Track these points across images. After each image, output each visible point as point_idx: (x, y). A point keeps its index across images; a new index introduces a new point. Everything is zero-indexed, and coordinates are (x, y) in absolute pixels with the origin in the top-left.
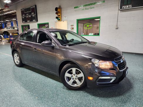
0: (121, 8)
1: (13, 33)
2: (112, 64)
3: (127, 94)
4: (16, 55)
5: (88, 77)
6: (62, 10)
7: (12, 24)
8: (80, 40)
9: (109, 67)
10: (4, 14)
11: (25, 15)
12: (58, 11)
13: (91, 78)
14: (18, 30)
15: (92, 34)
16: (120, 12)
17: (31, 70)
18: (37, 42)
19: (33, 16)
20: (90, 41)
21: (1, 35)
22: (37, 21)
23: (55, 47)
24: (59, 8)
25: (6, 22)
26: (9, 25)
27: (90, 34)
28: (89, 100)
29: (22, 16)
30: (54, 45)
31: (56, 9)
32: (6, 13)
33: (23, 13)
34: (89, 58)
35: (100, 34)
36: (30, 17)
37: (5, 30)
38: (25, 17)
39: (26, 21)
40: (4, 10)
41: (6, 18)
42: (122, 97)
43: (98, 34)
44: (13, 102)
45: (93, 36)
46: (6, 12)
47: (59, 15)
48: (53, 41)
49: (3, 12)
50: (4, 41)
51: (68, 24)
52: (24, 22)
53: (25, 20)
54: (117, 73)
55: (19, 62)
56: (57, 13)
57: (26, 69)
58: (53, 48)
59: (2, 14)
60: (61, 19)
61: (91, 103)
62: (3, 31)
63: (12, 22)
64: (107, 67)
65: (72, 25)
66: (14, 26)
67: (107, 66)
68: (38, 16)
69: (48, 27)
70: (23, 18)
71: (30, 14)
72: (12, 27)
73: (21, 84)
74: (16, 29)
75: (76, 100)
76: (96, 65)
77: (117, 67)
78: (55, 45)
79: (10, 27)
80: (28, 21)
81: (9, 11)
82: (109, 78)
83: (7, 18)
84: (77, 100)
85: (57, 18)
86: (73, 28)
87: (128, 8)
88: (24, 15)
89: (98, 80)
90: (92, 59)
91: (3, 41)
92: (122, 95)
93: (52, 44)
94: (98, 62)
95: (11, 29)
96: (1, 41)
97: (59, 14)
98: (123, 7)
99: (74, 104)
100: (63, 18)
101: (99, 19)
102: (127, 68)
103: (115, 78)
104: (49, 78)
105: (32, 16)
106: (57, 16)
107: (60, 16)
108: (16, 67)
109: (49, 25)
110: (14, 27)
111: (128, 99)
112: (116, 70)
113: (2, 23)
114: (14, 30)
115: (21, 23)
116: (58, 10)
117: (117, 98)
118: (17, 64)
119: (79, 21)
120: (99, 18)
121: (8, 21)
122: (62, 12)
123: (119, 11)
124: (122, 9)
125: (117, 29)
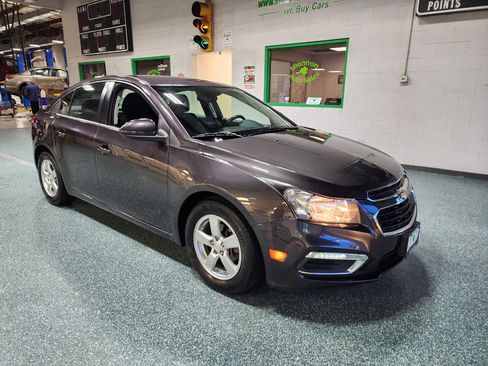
0: (423, 7)
1: (51, 91)
2: (357, 210)
3: (408, 315)
4: (46, 164)
5: (271, 251)
6: (216, 11)
7: (49, 59)
8: (265, 122)
9: (348, 220)
10: (22, 23)
11: (92, 27)
12: (201, 14)
13: (279, 256)
14: (67, 81)
15: (318, 100)
16: (421, 23)
17: (97, 219)
18: (112, 124)
19: (118, 31)
20: (300, 123)
21: (13, 97)
22: (131, 49)
23: (168, 142)
24: (205, 5)
25: (31, 50)
26: (39, 62)
27: (310, 101)
28: (274, 328)
29: (81, 31)
30: (166, 135)
31: (196, 9)
32: (31, 20)
33: (83, 19)
34: (278, 187)
35: (345, 102)
36: (107, 33)
37: (26, 77)
38: (91, 35)
39: (94, 50)
40: (23, 10)
41: (29, 38)
42: (388, 324)
43: (339, 102)
44: (18, 322)
45: (320, 109)
46: (30, 15)
47: (206, 31)
48: (162, 121)
49: (21, 17)
50: (23, 118)
51: (235, 63)
52: (86, 51)
53: (90, 45)
54: (372, 242)
55: (56, 187)
56: (196, 23)
57: (78, 214)
58: (162, 143)
59: (16, 24)
60: (213, 42)
61: (276, 339)
62: (20, 82)
63: (51, 53)
64: (338, 219)
65: (249, 68)
66: (57, 65)
67: (342, 214)
68: (134, 33)
69: (167, 72)
70: (84, 37)
71: (107, 23)
72: (49, 69)
73: (56, 262)
74: (62, 74)
75: (229, 327)
76: (300, 211)
77: (376, 221)
78: (169, 134)
79: (44, 70)
80: (100, 49)
81: (38, 13)
82: (342, 256)
83: (33, 36)
84: (234, 325)
85: (197, 39)
86: (251, 79)
87: (449, 8)
88: (86, 28)
89: (304, 262)
90: (287, 188)
91: (17, 115)
92: (388, 316)
93: (160, 130)
94: (308, 200)
95: (47, 76)
96: (12, 115)
97: (206, 27)
98: (430, 4)
99: (217, 340)
100: (220, 41)
101: (343, 49)
102: (416, 225)
103: (365, 257)
104: (150, 249)
105: (113, 31)
106: (199, 33)
107: (209, 35)
108: (48, 206)
109: (169, 66)
110: (57, 70)
111: (409, 330)
112: (369, 232)
113: (17, 52)
114: (55, 81)
115: (77, 57)
116: (203, 12)
117: (371, 328)
118: (51, 194)
119: (274, 53)
120: (344, 42)
121: (37, 49)
122: (217, 19)
123: (416, 19)
124: (426, 11)
125: (405, 83)
